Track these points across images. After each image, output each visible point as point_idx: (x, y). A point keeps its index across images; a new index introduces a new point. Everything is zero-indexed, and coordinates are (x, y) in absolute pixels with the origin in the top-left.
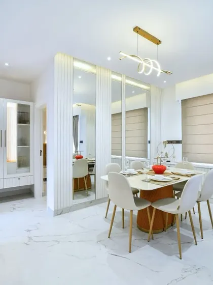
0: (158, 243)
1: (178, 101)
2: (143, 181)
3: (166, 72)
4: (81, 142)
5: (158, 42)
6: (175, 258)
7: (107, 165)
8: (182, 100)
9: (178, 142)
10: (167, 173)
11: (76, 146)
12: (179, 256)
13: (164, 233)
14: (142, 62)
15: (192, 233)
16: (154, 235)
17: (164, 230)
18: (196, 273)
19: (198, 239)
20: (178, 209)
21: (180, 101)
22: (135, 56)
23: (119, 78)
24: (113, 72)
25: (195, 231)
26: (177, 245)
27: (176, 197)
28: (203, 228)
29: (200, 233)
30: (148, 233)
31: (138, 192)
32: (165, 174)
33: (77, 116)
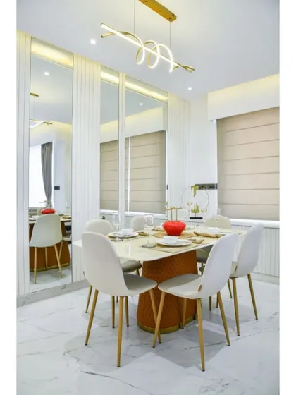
0: (168, 348)
1: (212, 121)
2: (143, 246)
3: (185, 67)
4: (57, 188)
5: (171, 17)
6: (194, 370)
7: (88, 224)
8: (218, 120)
9: (212, 187)
10: (187, 234)
11: (49, 195)
12: (201, 365)
13: (181, 330)
14: (140, 45)
15: (223, 327)
16: (162, 336)
17: (180, 327)
18: (222, 391)
19: (232, 337)
20: (199, 290)
21: (215, 122)
22: (127, 33)
23: (114, 79)
24: (104, 68)
25: (228, 324)
26: (199, 349)
27: (200, 273)
28: (240, 319)
29: (236, 327)
30: (153, 332)
31: (140, 266)
32: (183, 235)
33: (49, 144)
